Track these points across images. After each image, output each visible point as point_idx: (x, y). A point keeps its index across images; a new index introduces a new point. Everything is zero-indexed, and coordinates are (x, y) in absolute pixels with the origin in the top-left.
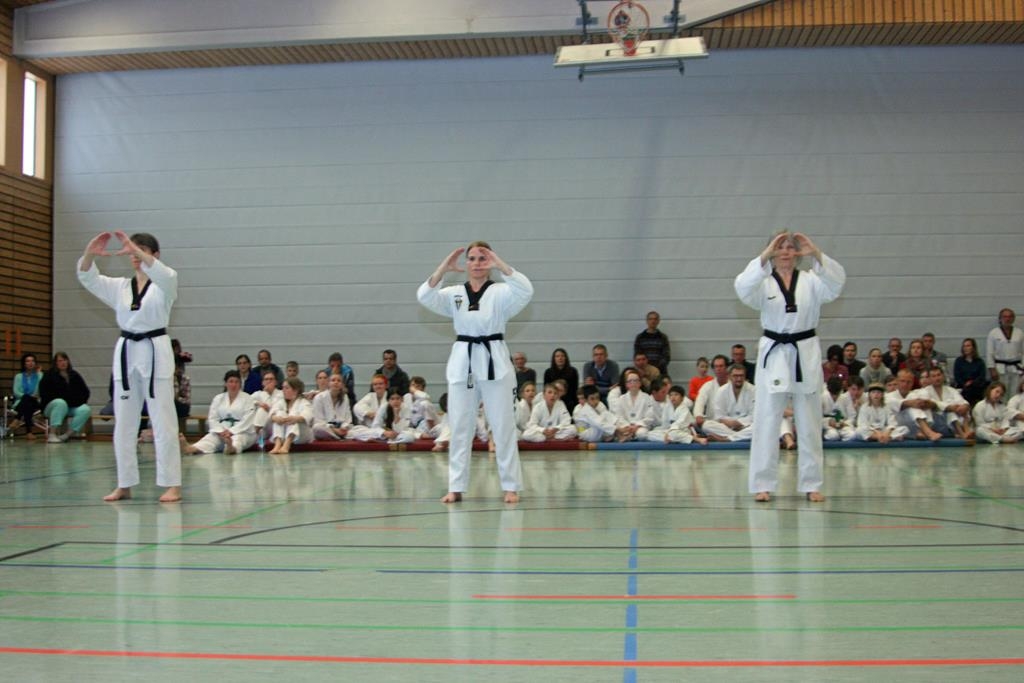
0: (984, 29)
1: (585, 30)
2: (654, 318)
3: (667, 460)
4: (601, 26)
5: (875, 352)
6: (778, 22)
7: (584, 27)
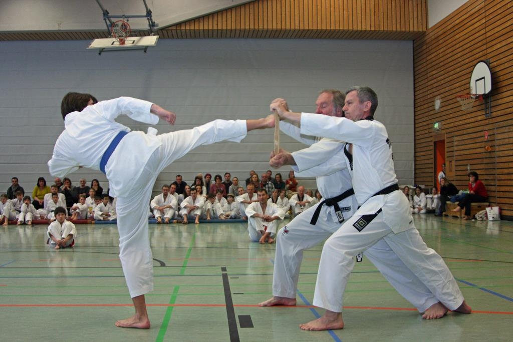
5: (235, 179)
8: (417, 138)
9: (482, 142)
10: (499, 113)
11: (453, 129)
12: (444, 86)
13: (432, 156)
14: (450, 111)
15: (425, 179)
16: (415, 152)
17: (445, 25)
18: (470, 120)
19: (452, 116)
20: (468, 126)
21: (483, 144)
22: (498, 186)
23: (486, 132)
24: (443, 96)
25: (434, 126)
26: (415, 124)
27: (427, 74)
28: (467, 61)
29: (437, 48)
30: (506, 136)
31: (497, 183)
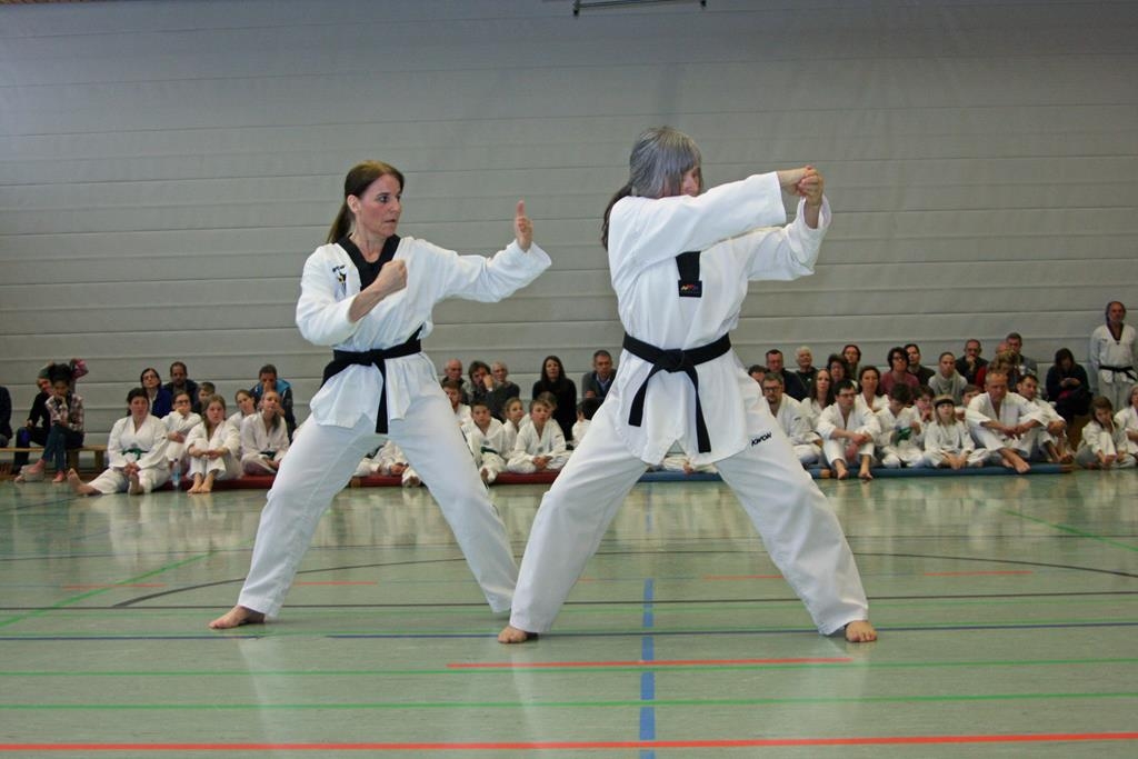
3: (689, 494)
5: (947, 358)
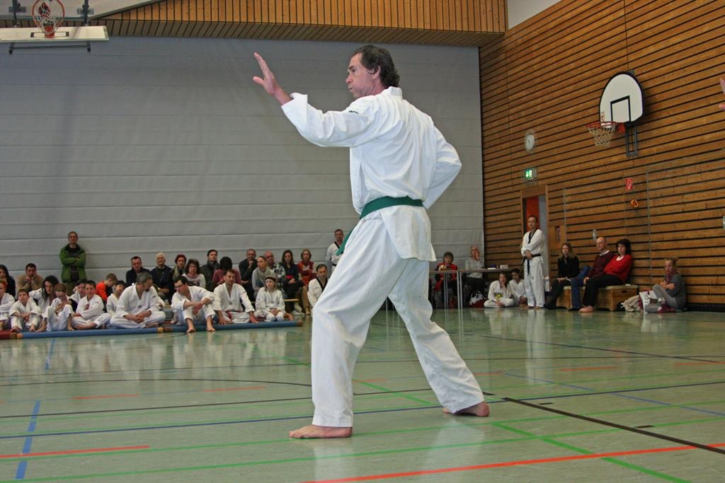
0: (310, 30)
1: (15, 16)
2: (74, 236)
4: (28, 14)
6: (163, 18)
7: (15, 14)
8: (487, 194)
9: (622, 195)
10: (655, 150)
11: (561, 178)
12: (542, 114)
13: (521, 221)
14: (555, 151)
15: (504, 256)
16: (485, 216)
17: (544, 22)
18: (596, 163)
19: (558, 157)
20: (592, 171)
21: (623, 198)
22: (653, 259)
23: (629, 179)
24: (539, 128)
25: (525, 174)
26: (484, 174)
27: (507, 97)
28: (589, 74)
29: (528, 58)
30: (668, 183)
31: (653, 255)
